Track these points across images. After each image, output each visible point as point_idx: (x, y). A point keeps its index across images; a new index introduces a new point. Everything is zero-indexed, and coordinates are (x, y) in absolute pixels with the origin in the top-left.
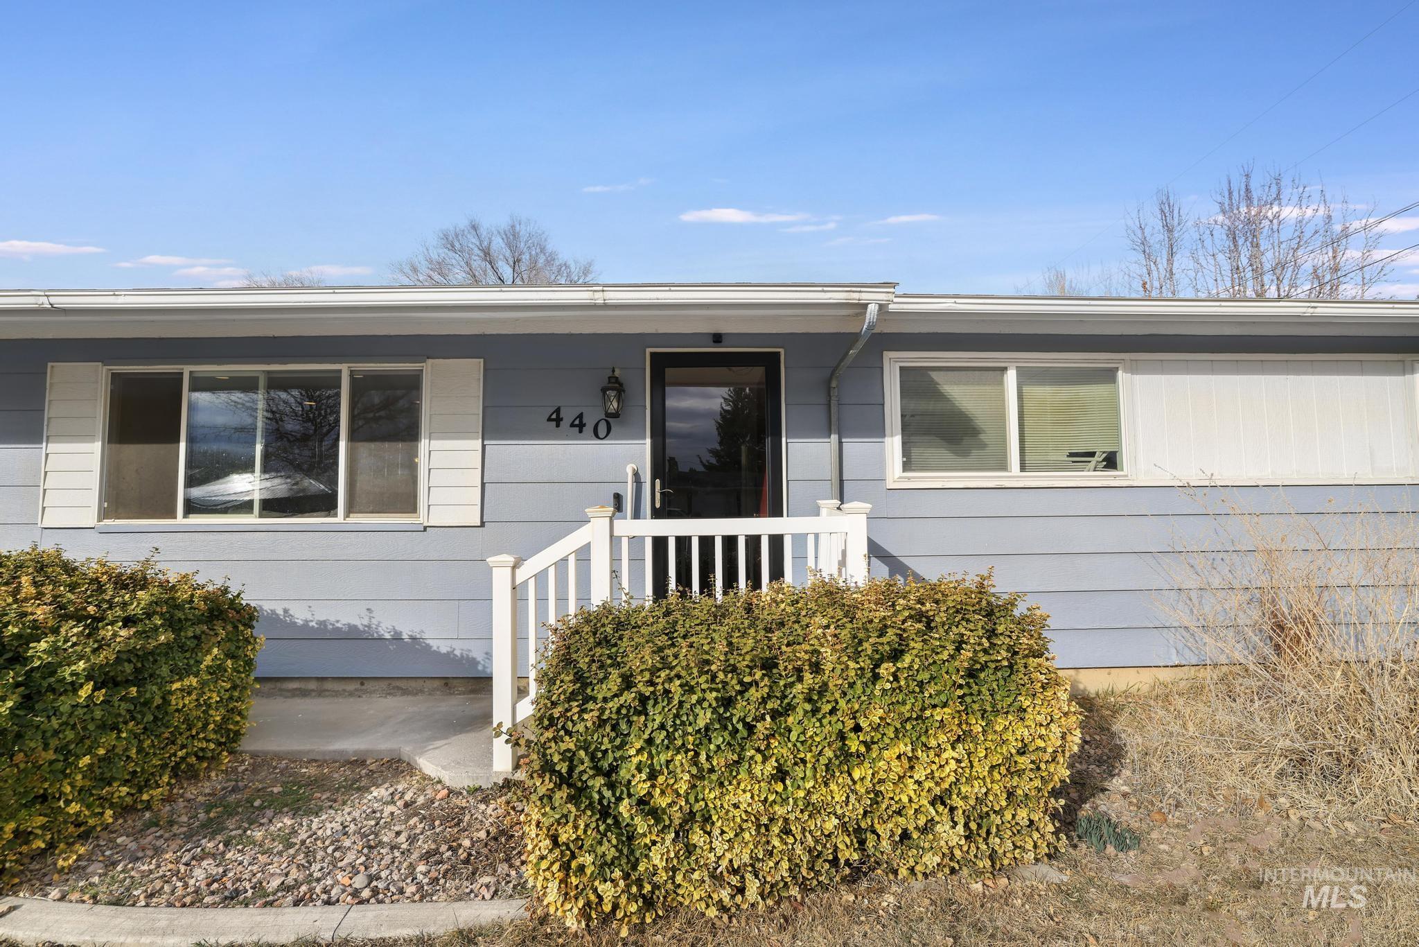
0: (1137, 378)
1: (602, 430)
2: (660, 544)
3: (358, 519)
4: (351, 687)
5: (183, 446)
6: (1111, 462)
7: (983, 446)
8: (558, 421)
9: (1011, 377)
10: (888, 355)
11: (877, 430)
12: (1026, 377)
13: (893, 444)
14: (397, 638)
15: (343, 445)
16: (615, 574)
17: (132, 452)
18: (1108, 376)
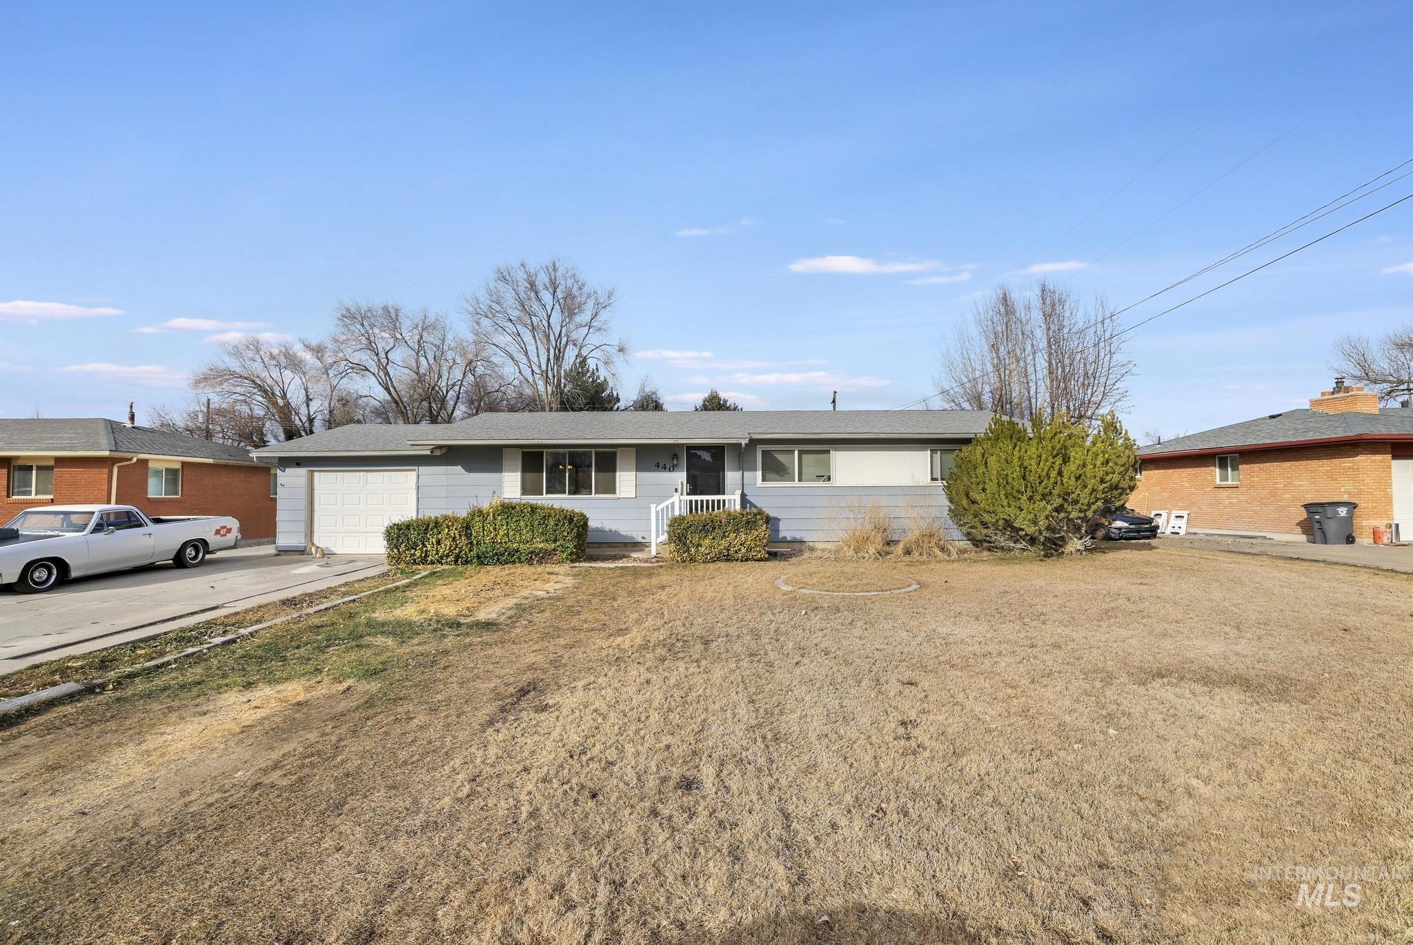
0: (837, 453)
1: (671, 470)
2: (691, 501)
3: (597, 496)
4: (596, 545)
5: (545, 474)
6: (829, 479)
7: (788, 473)
8: (658, 466)
9: (796, 452)
10: (758, 446)
11: (754, 469)
12: (801, 453)
13: (759, 474)
14: (611, 531)
15: (593, 473)
16: (680, 508)
17: (529, 475)
18: (828, 452)
